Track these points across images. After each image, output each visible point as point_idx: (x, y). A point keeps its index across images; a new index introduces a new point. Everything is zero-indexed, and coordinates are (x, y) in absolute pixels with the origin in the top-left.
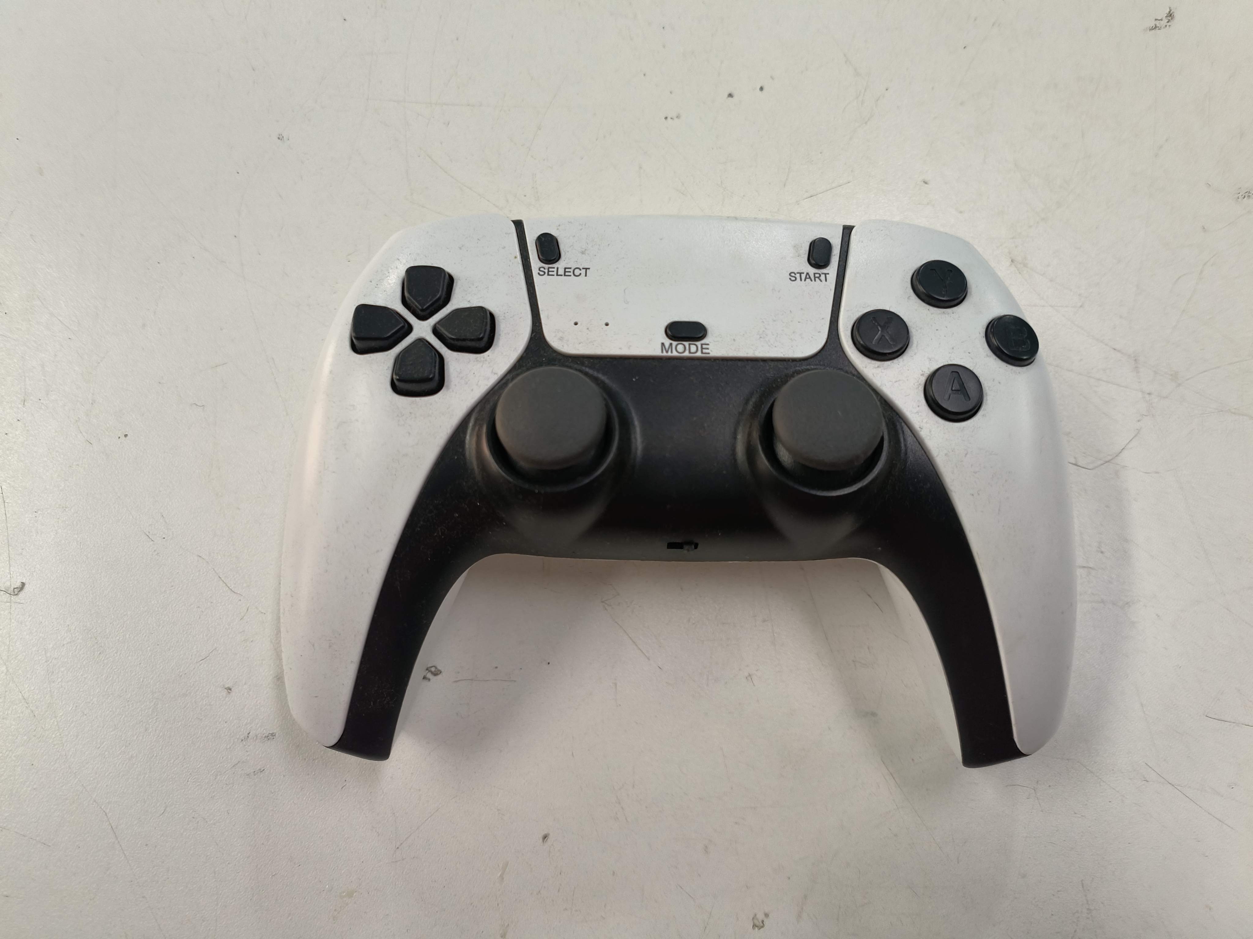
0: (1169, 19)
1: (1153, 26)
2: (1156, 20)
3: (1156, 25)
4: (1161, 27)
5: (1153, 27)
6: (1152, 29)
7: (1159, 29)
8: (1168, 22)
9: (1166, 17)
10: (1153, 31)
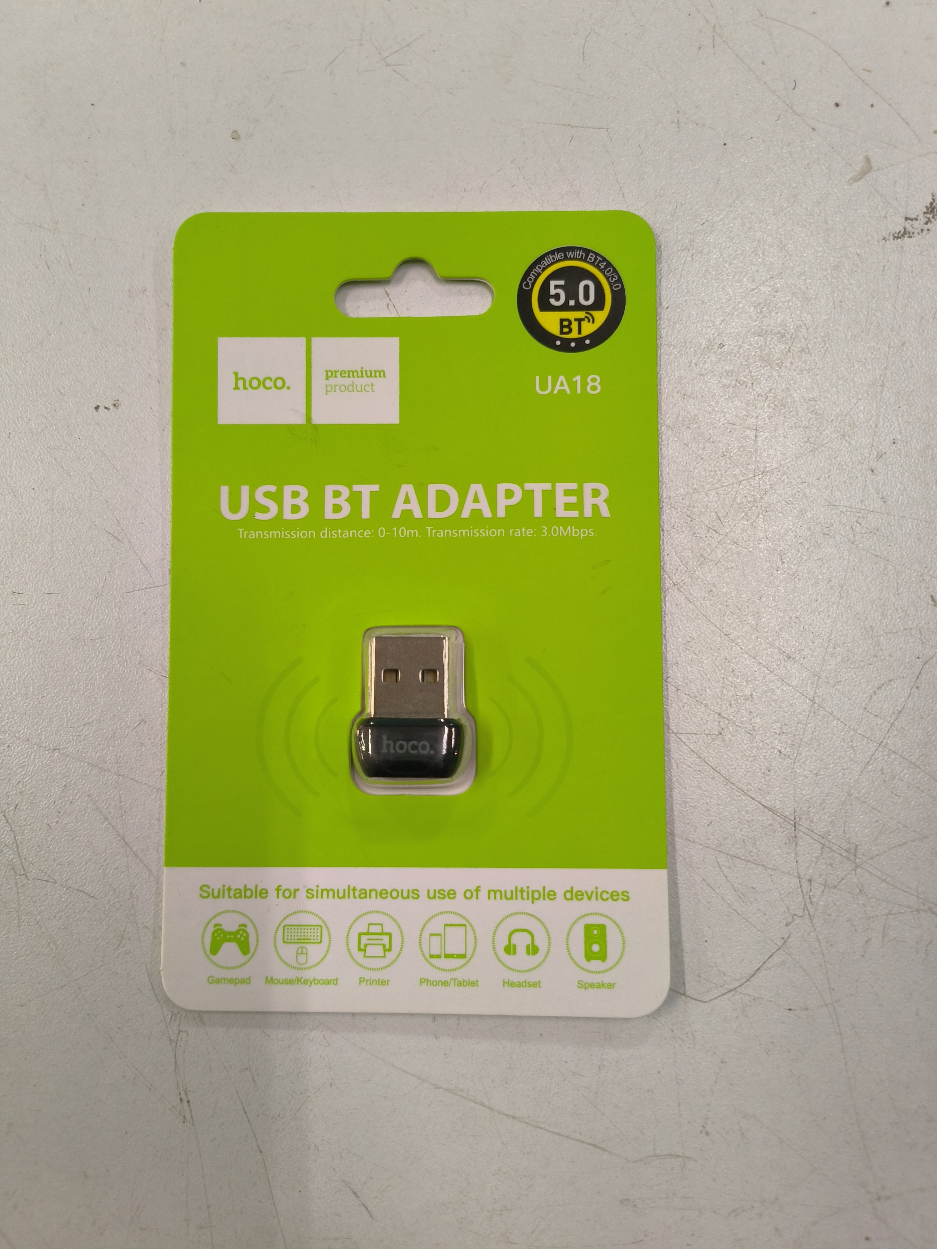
0: (929, 218)
1: (900, 232)
2: (907, 219)
3: (905, 228)
4: (913, 233)
5: (902, 233)
6: (898, 238)
7: (910, 237)
8: (927, 223)
9: (925, 213)
10: (899, 240)
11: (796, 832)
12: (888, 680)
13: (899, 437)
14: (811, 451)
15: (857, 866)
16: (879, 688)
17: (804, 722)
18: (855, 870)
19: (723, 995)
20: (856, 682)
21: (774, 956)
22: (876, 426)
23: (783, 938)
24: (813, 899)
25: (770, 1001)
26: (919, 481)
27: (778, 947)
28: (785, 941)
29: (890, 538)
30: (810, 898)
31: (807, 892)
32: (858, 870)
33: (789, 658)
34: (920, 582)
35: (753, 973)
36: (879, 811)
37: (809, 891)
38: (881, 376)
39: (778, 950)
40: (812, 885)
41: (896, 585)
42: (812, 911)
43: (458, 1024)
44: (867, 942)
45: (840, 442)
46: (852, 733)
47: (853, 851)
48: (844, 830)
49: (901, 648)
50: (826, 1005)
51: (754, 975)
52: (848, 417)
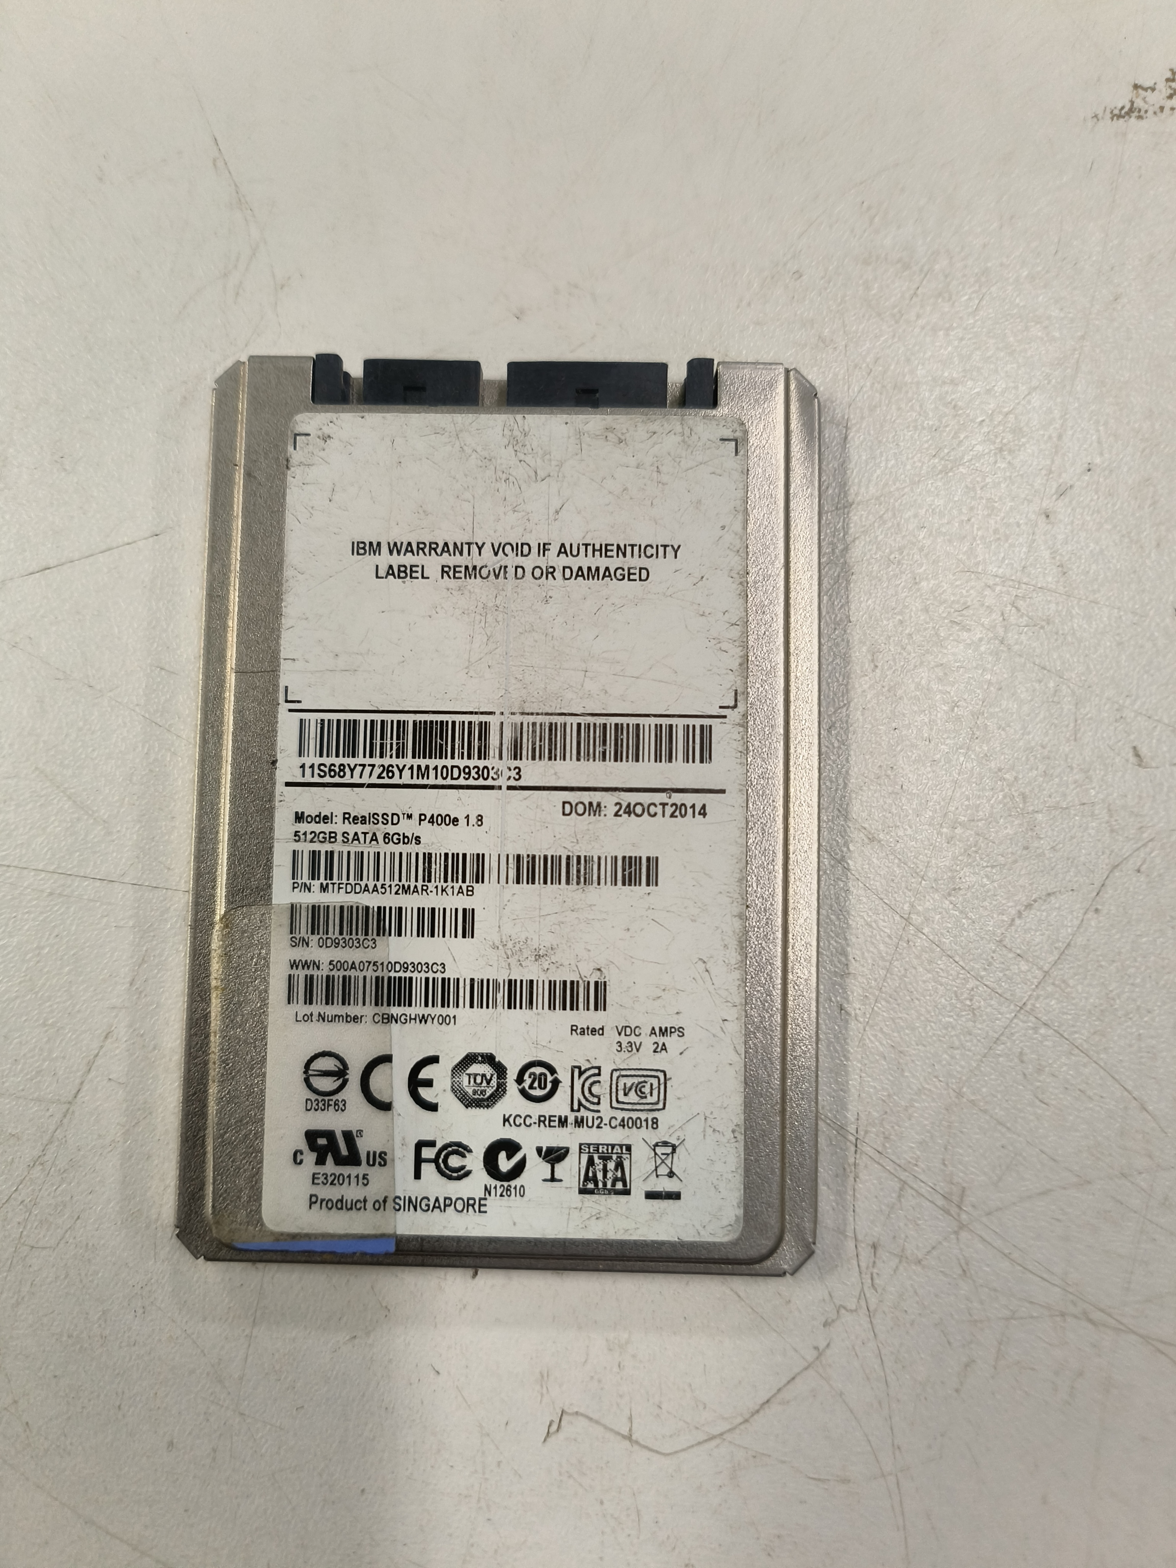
1: (1123, 108)
2: (1136, 87)
3: (1132, 103)
4: (1146, 112)
5: (1126, 109)
6: (1120, 116)
7: (1140, 117)
8: (1170, 97)
9: (1168, 80)
10: (1121, 120)
11: (858, 1156)
12: (1044, 893)
13: (1098, 460)
14: (941, 472)
15: (962, 1226)
16: (1029, 906)
17: (889, 958)
18: (956, 1233)
19: (699, 1443)
20: (988, 891)
21: (797, 1380)
22: (1060, 437)
23: (816, 1348)
24: (877, 1281)
25: (783, 1462)
26: (1126, 540)
27: (806, 1364)
28: (820, 1353)
29: (1069, 639)
30: (872, 1279)
31: (867, 1268)
32: (964, 1235)
33: (872, 840)
34: (1116, 721)
35: (757, 1407)
36: (1008, 1129)
37: (871, 1265)
38: (1075, 350)
39: (806, 1369)
40: (877, 1255)
41: (1072, 725)
42: (873, 1301)
43: (214, 1459)
44: (967, 1366)
45: (992, 460)
46: (972, 984)
47: (955, 1199)
48: (944, 1160)
49: (1072, 838)
50: (883, 1476)
51: (758, 1411)
52: (1011, 417)
